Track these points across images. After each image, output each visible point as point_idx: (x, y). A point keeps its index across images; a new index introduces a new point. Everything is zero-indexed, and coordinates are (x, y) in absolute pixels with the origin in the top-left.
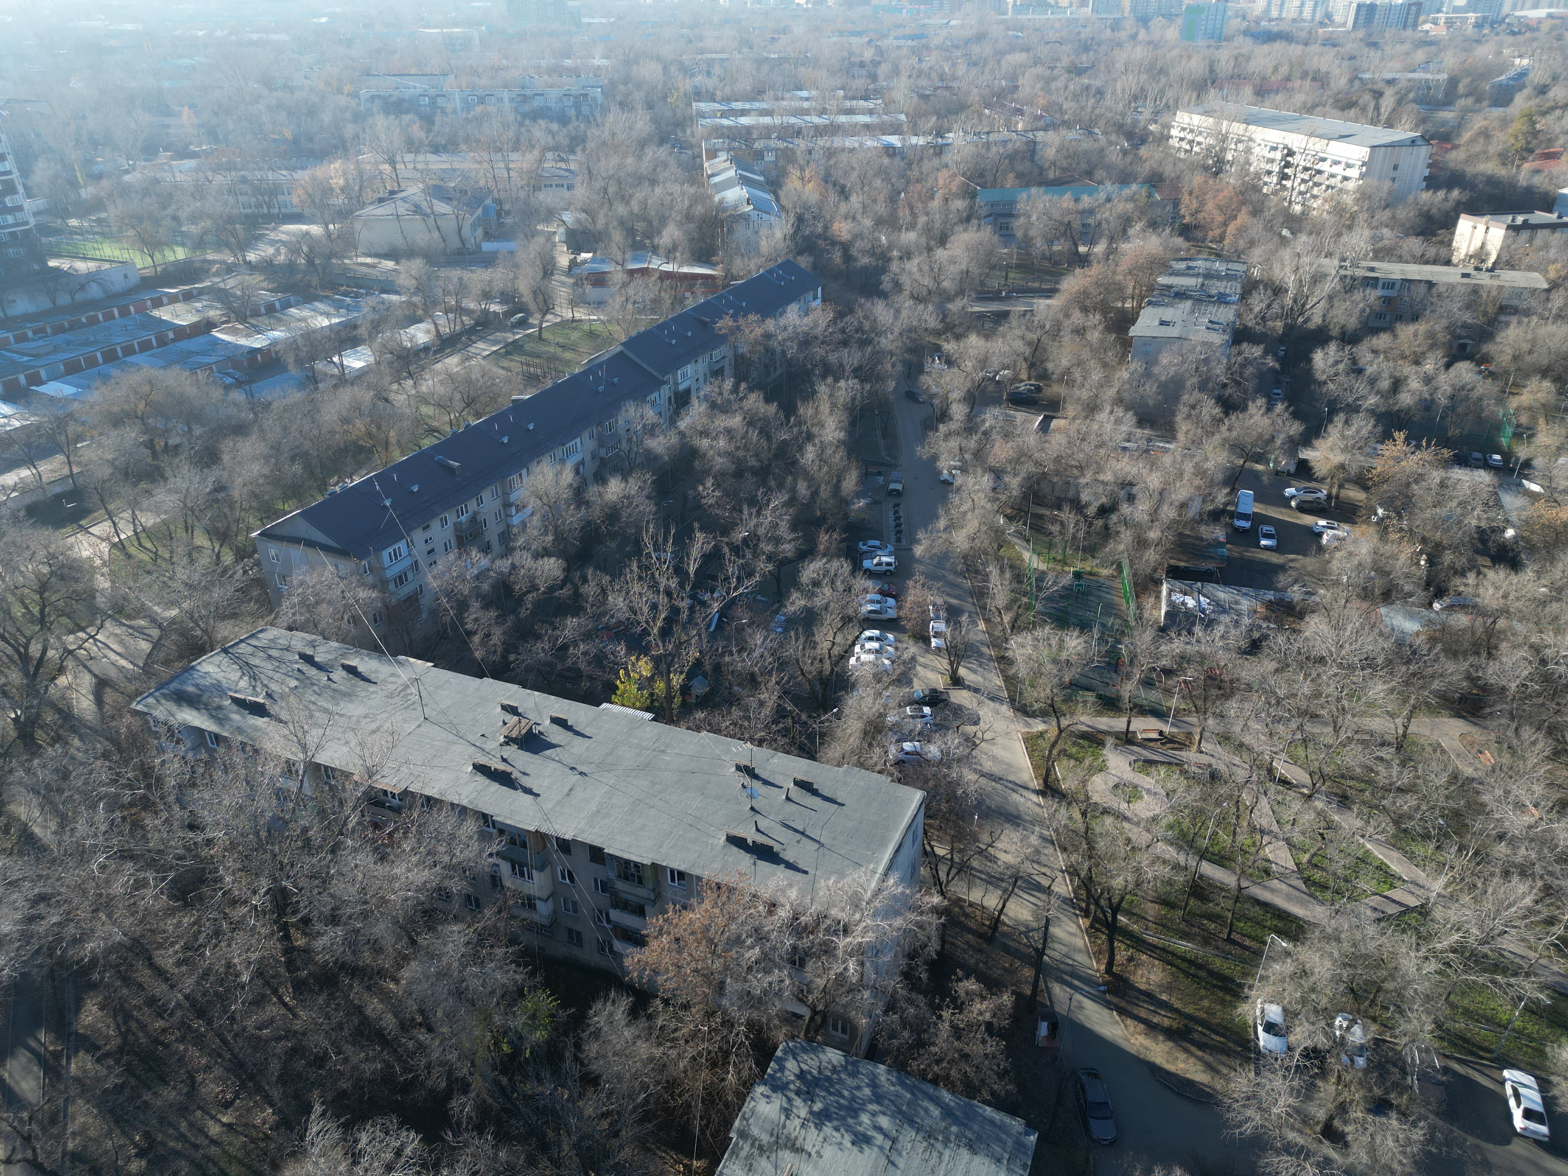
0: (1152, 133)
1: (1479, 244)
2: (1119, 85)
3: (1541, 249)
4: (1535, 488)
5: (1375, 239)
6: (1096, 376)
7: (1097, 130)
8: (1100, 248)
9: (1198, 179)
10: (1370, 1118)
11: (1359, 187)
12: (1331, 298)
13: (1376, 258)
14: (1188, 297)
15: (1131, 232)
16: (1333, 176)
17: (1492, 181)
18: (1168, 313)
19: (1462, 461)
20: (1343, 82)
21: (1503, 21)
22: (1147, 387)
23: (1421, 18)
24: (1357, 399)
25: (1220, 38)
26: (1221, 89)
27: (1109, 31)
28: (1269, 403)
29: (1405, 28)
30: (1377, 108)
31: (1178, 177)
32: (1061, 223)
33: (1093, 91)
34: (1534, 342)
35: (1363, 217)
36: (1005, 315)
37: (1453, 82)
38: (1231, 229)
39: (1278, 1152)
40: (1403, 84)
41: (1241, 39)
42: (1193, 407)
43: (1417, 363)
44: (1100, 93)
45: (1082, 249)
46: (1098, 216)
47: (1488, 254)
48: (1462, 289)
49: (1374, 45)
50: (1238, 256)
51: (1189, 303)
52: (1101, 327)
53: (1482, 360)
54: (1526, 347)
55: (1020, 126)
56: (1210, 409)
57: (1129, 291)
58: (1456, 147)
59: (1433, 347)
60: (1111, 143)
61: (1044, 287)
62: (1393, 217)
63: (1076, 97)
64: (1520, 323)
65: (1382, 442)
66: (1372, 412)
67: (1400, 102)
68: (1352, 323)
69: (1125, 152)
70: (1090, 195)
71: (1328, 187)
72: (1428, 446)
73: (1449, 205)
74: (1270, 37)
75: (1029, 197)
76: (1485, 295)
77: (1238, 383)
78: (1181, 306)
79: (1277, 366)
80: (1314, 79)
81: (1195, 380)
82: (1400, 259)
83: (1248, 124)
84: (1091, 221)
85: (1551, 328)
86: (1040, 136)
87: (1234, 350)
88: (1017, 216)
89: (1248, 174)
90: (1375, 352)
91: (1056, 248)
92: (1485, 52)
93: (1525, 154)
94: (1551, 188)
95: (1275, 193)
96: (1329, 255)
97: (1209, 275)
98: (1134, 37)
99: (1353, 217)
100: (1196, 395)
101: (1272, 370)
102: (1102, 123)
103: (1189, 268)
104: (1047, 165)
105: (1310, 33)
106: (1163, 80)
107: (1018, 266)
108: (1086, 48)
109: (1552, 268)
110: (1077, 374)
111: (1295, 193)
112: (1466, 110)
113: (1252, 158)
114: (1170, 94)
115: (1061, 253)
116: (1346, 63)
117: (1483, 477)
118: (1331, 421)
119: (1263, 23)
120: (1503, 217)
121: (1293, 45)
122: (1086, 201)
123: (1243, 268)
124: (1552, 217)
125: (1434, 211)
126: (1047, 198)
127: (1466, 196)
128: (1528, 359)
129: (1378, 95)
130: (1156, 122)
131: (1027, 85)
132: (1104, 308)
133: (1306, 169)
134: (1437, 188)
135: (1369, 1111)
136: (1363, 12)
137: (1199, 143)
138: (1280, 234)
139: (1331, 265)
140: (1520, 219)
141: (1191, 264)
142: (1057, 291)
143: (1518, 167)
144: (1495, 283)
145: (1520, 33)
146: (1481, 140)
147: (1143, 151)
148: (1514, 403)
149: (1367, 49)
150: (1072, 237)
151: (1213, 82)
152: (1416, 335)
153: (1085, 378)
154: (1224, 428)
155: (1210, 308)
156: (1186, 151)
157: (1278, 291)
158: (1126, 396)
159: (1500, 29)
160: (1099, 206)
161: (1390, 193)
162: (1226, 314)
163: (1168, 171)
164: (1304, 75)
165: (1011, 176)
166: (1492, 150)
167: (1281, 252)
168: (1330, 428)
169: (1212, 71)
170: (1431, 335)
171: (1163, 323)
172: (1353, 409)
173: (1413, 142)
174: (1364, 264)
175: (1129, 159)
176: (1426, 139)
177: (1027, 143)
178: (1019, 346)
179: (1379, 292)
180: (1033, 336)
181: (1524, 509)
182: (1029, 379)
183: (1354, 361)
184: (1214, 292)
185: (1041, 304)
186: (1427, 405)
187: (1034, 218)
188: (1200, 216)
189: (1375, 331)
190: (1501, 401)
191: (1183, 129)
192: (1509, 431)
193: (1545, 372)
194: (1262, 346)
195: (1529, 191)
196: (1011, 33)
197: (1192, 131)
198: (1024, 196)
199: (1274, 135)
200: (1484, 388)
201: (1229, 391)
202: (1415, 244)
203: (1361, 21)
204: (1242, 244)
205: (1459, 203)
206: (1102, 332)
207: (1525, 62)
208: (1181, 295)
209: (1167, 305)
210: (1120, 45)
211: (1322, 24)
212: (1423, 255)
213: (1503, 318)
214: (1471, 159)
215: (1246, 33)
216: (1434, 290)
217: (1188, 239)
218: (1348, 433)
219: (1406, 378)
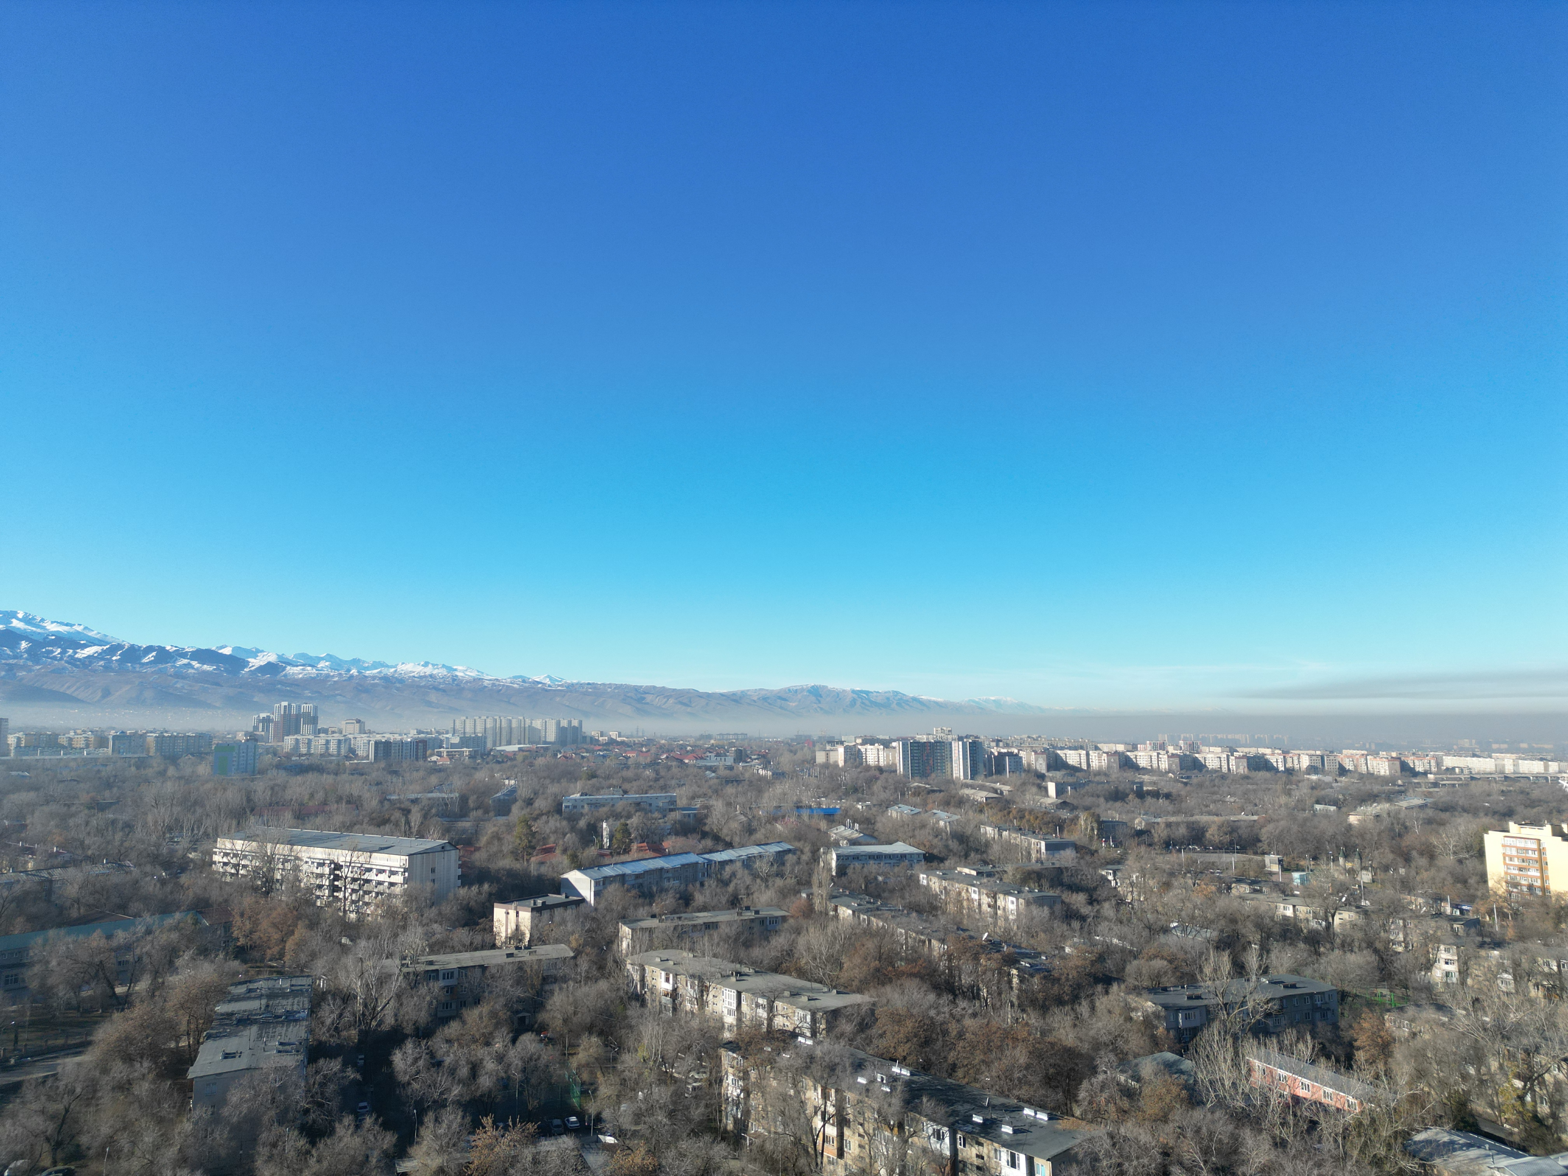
0: (192, 860)
1: (514, 927)
2: (150, 818)
3: (561, 924)
4: (610, 1140)
5: (428, 935)
6: (149, 1138)
7: (128, 863)
8: (142, 986)
9: (248, 900)
11: (405, 890)
12: (399, 996)
13: (432, 952)
14: (254, 1022)
15: (179, 962)
16: (380, 883)
17: (511, 873)
18: (231, 1044)
19: (547, 1132)
20: (374, 803)
21: (489, 754)
22: (217, 1135)
23: (428, 752)
24: (442, 1093)
25: (256, 772)
26: (261, 815)
27: (133, 769)
28: (357, 1117)
29: (417, 759)
30: (408, 822)
31: (226, 901)
32: (90, 964)
33: (120, 825)
34: (575, 1003)
35: (413, 916)
36: (15, 1088)
37: (464, 799)
38: (290, 944)
40: (425, 802)
41: (275, 772)
42: (274, 1145)
43: (488, 1044)
44: (129, 827)
45: (120, 990)
46: (138, 951)
47: (523, 934)
48: (510, 968)
49: (395, 773)
50: (301, 970)
51: (254, 1029)
52: (151, 1076)
53: (539, 1029)
54: (571, 1009)
55: (30, 866)
56: (294, 1141)
57: (183, 1027)
58: (478, 849)
59: (497, 1026)
60: (146, 874)
61: (71, 1042)
62: (440, 913)
63: (99, 832)
64: (561, 989)
65: (473, 1133)
66: (458, 1103)
67: (425, 817)
68: (423, 1017)
69: (163, 882)
70: (125, 929)
71: (377, 894)
72: (514, 1125)
73: (483, 897)
74: (302, 770)
75: (46, 941)
76: (528, 970)
77: (320, 1105)
78: (246, 1033)
79: (359, 1077)
80: (348, 802)
81: (272, 1113)
82: (453, 950)
83: (293, 845)
84: (129, 957)
85: (585, 989)
86: (57, 873)
87: (312, 1069)
88: (31, 964)
89: (299, 889)
90: (449, 1041)
91: (86, 993)
92: (482, 776)
93: (530, 851)
94: (555, 875)
95: (329, 904)
96: (390, 955)
97: (272, 995)
98: (162, 774)
99: (405, 918)
100: (276, 1129)
101: (354, 1082)
102: (133, 855)
103: (250, 991)
104: (68, 904)
105: (338, 765)
106: (199, 811)
107: (32, 1023)
108: (109, 785)
109: (572, 938)
110: (124, 1141)
111: (348, 903)
112: (478, 821)
113: (302, 875)
114: (208, 823)
115: (91, 998)
116: (374, 788)
117: (567, 1142)
118: (421, 1123)
119: (293, 758)
120: (527, 902)
121: (325, 776)
122: (121, 936)
123: (309, 981)
124: (561, 898)
125: (472, 903)
126: (70, 939)
127: (495, 888)
128: (575, 1020)
129: (407, 812)
130: (195, 850)
131: (36, 822)
132: (153, 1052)
133: (354, 880)
134: (470, 885)
136: (381, 747)
137: (244, 866)
138: (340, 943)
139: (393, 965)
140: (539, 902)
141: (251, 986)
142: (88, 1044)
143: (528, 860)
144: (534, 958)
145: (503, 762)
146: (496, 842)
147: (184, 879)
148: (574, 1062)
149: (390, 777)
150: (106, 978)
151: (252, 810)
152: (481, 1018)
153: (134, 1143)
154: (312, 1161)
155: (279, 1029)
156: (232, 875)
157: (347, 998)
158: (191, 1152)
159: (488, 760)
160: (138, 940)
161: (432, 893)
162: (297, 1033)
163: (215, 895)
164: (339, 800)
165: (20, 921)
166: (506, 849)
167: (344, 960)
168: (423, 1131)
169: (249, 800)
170: (493, 1014)
171: (227, 1056)
172: (440, 1104)
173: (443, 848)
174: (423, 959)
175: (169, 888)
176: (454, 844)
177: (41, 883)
178: (38, 1123)
179: (441, 983)
180: (58, 1107)
181: (606, 1164)
182: (55, 1163)
183: (432, 1054)
184: (280, 1011)
185: (68, 1065)
186: (505, 1083)
187: (54, 963)
188: (255, 936)
189: (445, 1021)
190: (564, 1064)
191: (226, 855)
192: (577, 1090)
193: (590, 1029)
194: (340, 1059)
195: (540, 878)
196: (13, 773)
197: (236, 855)
198: (39, 940)
199: (319, 853)
200: (548, 1054)
201: (312, 1116)
202: (462, 935)
203: (381, 754)
204: (303, 958)
205: (490, 894)
206: (154, 1082)
207: (512, 782)
208: (245, 1021)
209: (229, 1035)
210: (147, 781)
211: (347, 758)
212: (471, 943)
213: (547, 987)
214: (491, 857)
215: (278, 766)
216: (487, 973)
217: (245, 961)
218: (441, 1131)
219: (482, 1060)
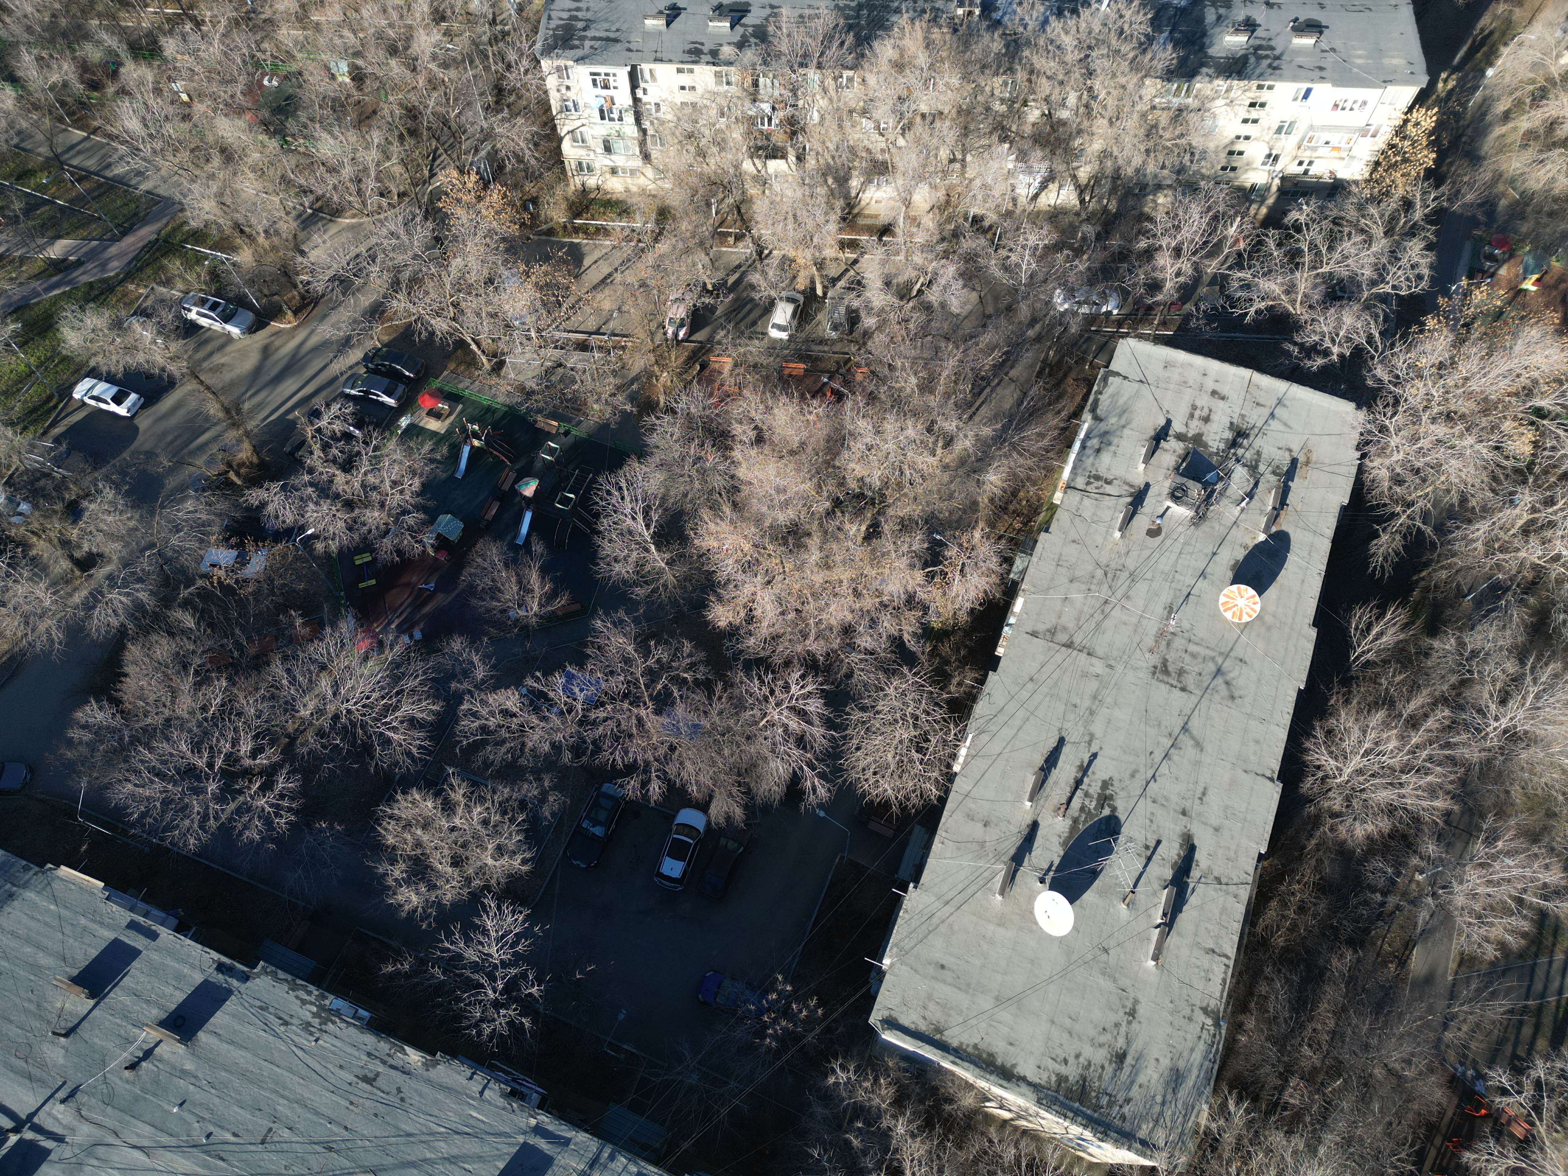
10: (81, 524)
39: (90, 617)
135: (75, 522)
